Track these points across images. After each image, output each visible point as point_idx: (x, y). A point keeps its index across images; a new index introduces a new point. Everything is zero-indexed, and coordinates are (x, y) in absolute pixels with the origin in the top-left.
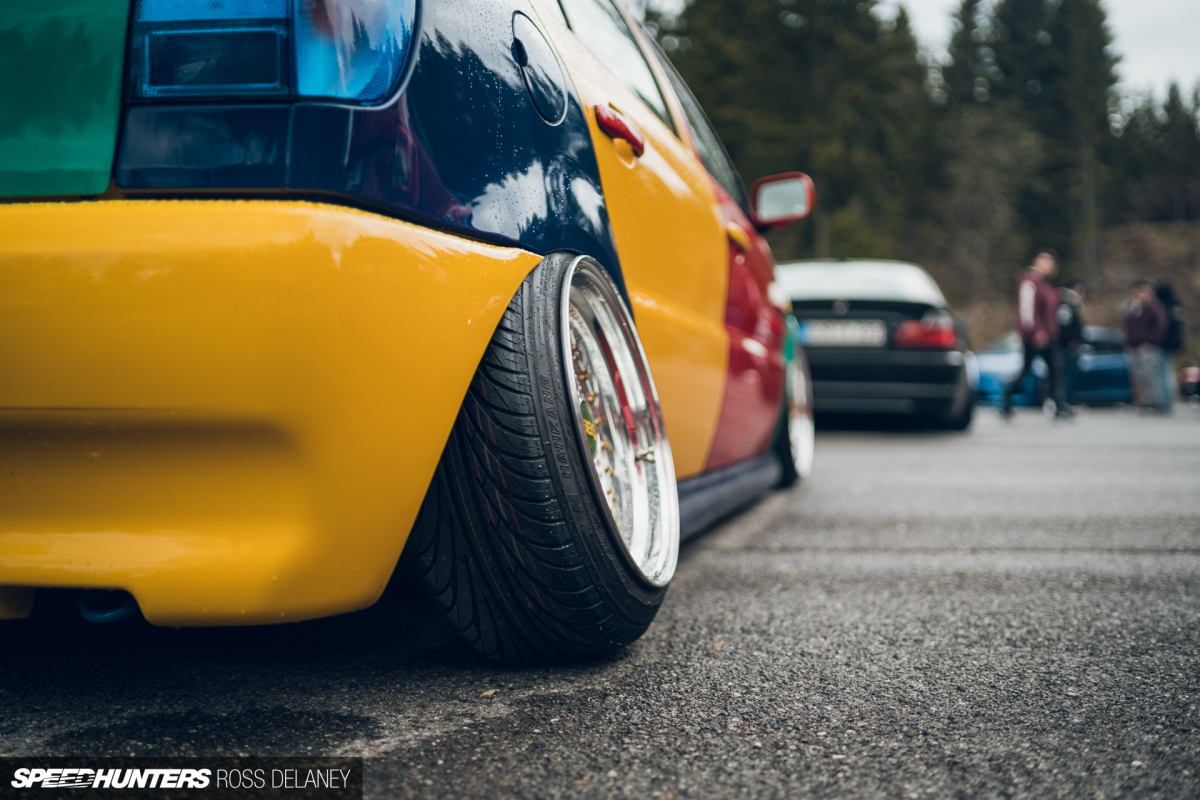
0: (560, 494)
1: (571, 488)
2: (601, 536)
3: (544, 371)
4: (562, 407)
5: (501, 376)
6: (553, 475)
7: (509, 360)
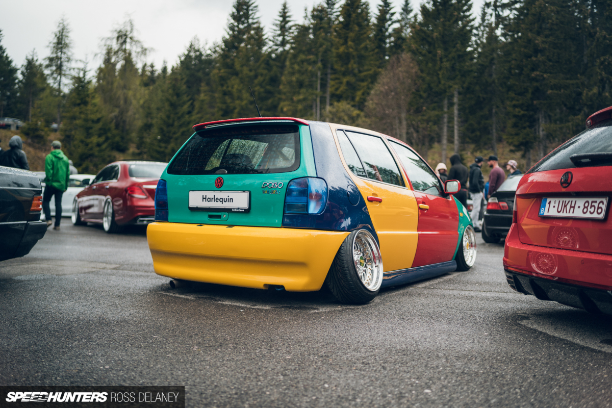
0: (350, 274)
1: (352, 273)
2: (358, 281)
3: (348, 253)
4: (351, 259)
5: (341, 254)
6: (349, 271)
7: (342, 251)
